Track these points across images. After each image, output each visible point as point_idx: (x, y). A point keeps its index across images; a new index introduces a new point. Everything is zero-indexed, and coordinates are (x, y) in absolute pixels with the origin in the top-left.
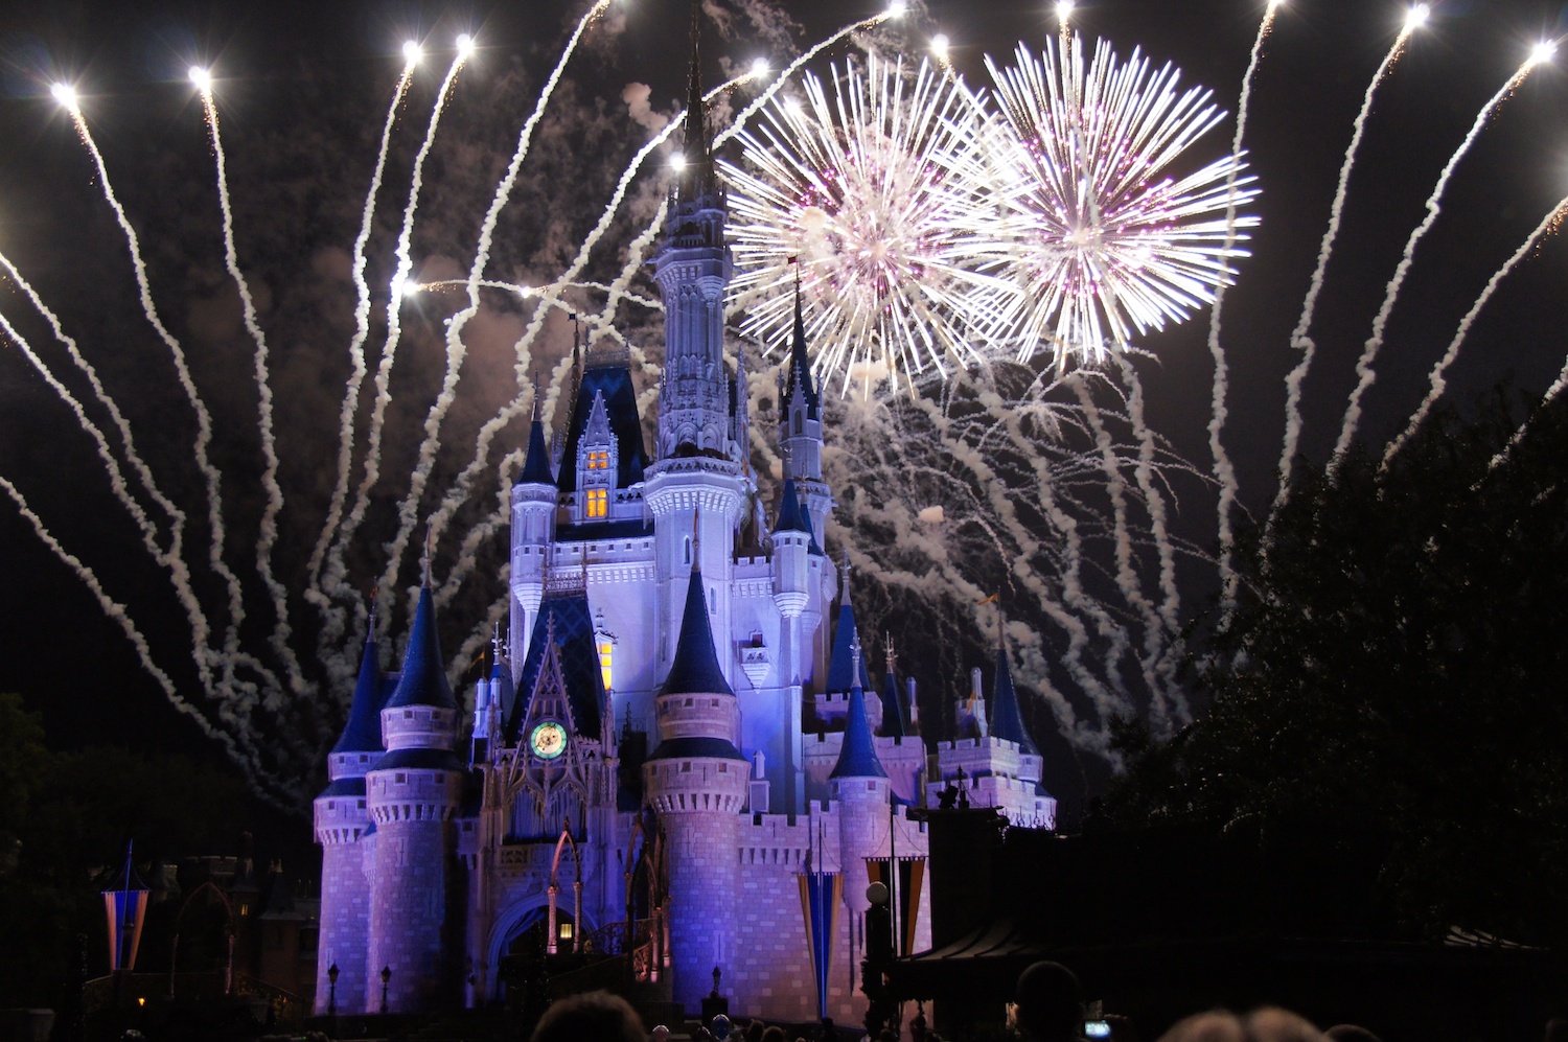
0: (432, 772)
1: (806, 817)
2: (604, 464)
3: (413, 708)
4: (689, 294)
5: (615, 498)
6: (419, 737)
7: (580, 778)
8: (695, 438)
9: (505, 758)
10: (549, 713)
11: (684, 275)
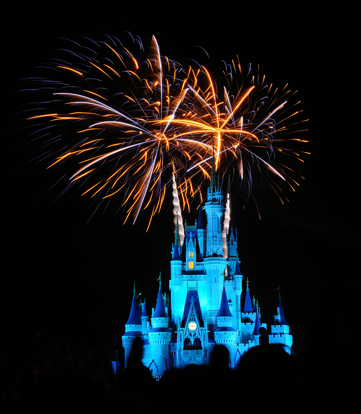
0: (166, 333)
1: (248, 344)
2: (192, 256)
3: (161, 318)
4: (214, 216)
5: (196, 265)
6: (162, 325)
7: (200, 335)
8: (217, 252)
9: (182, 330)
10: (193, 320)
11: (213, 211)
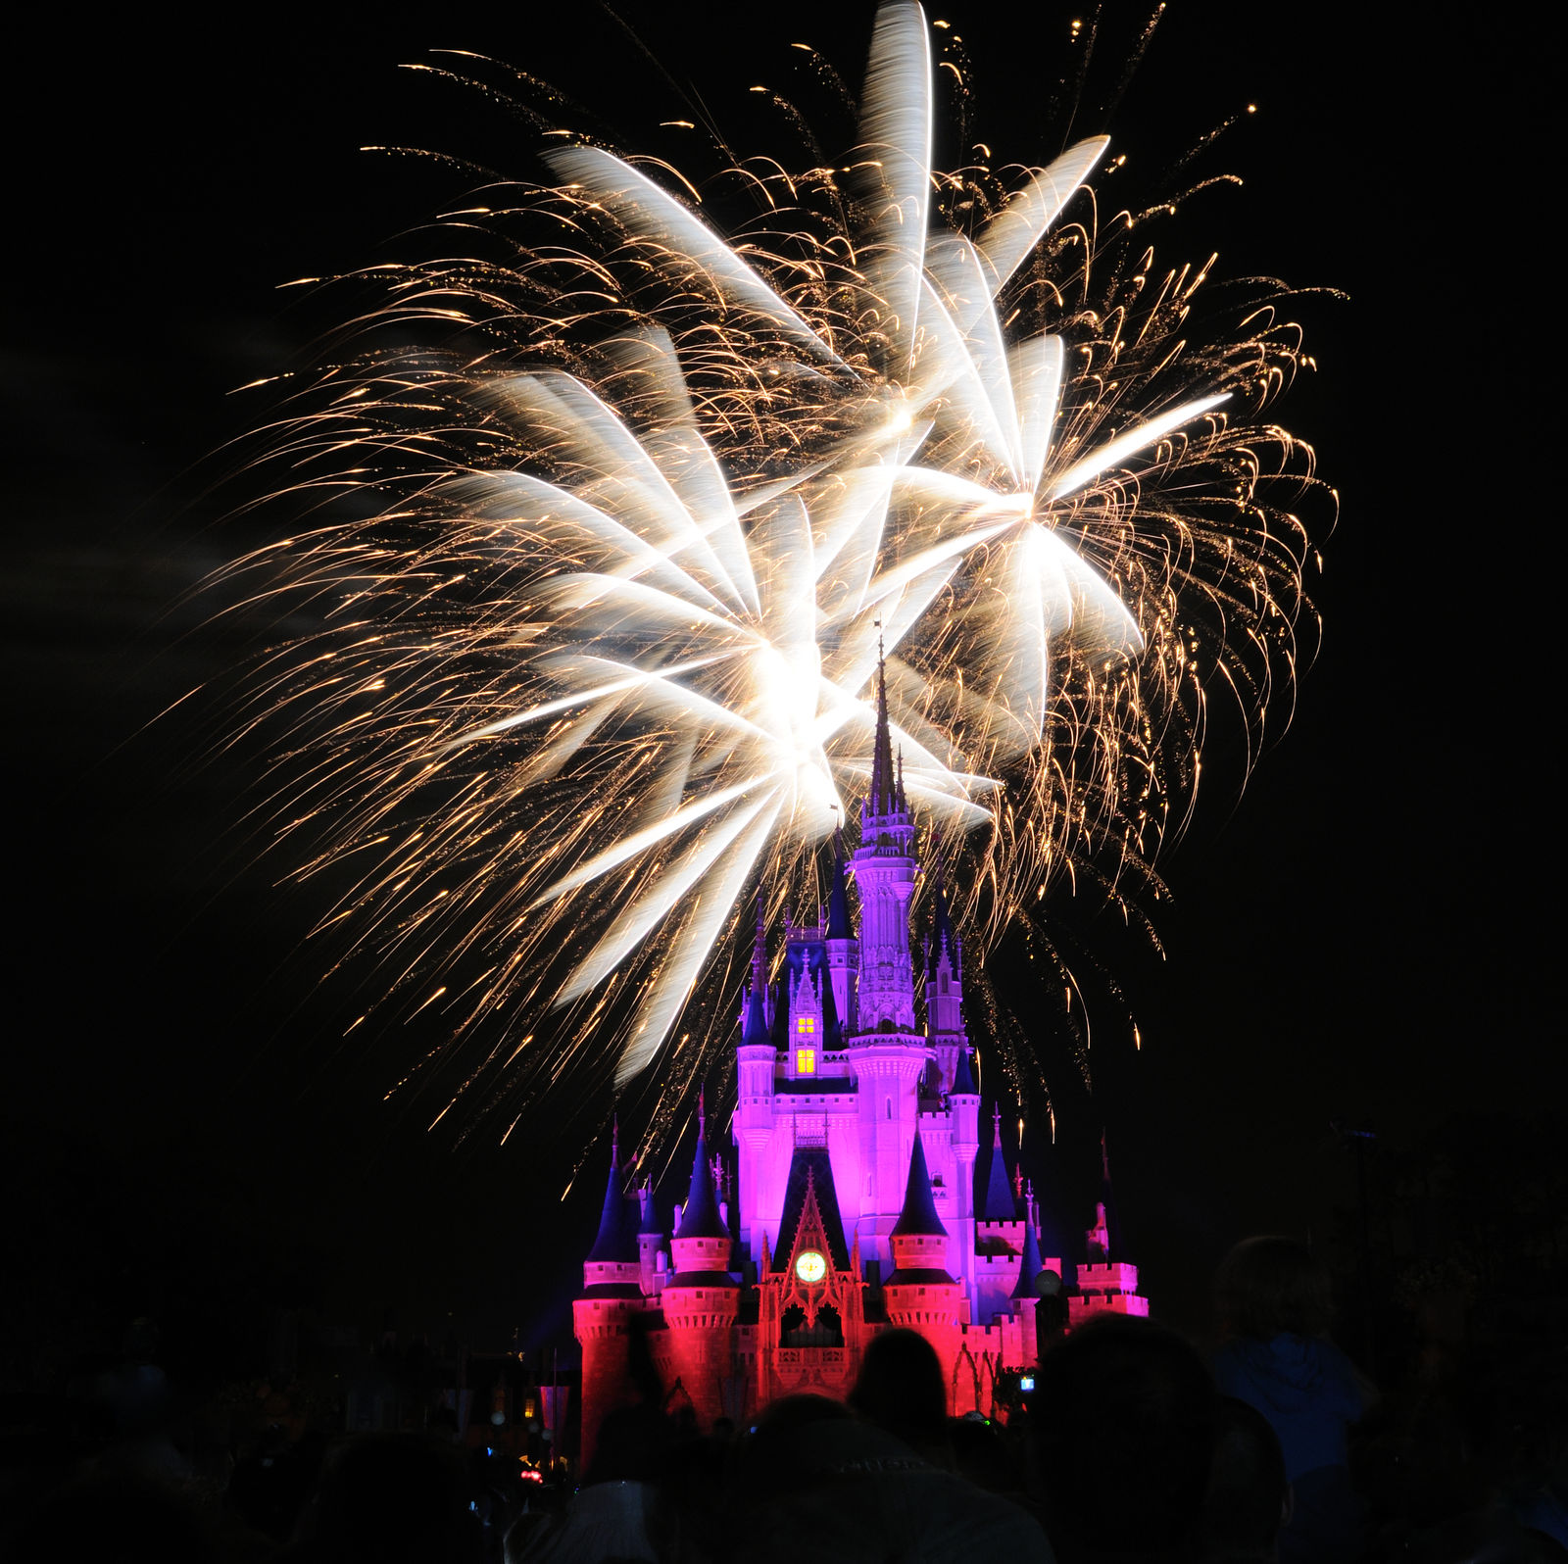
0: (722, 1290)
1: (998, 1327)
2: (811, 1029)
3: (705, 1240)
4: (885, 894)
5: (822, 1058)
6: (709, 1262)
7: (835, 1296)
8: (893, 1015)
9: (777, 1280)
10: (812, 1247)
11: (881, 878)
